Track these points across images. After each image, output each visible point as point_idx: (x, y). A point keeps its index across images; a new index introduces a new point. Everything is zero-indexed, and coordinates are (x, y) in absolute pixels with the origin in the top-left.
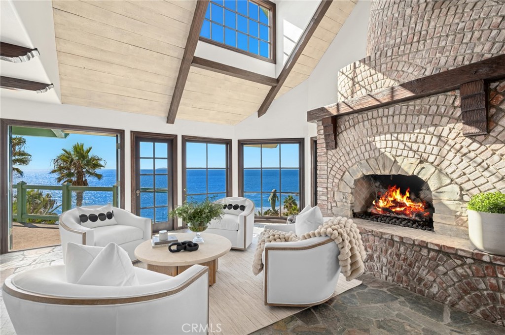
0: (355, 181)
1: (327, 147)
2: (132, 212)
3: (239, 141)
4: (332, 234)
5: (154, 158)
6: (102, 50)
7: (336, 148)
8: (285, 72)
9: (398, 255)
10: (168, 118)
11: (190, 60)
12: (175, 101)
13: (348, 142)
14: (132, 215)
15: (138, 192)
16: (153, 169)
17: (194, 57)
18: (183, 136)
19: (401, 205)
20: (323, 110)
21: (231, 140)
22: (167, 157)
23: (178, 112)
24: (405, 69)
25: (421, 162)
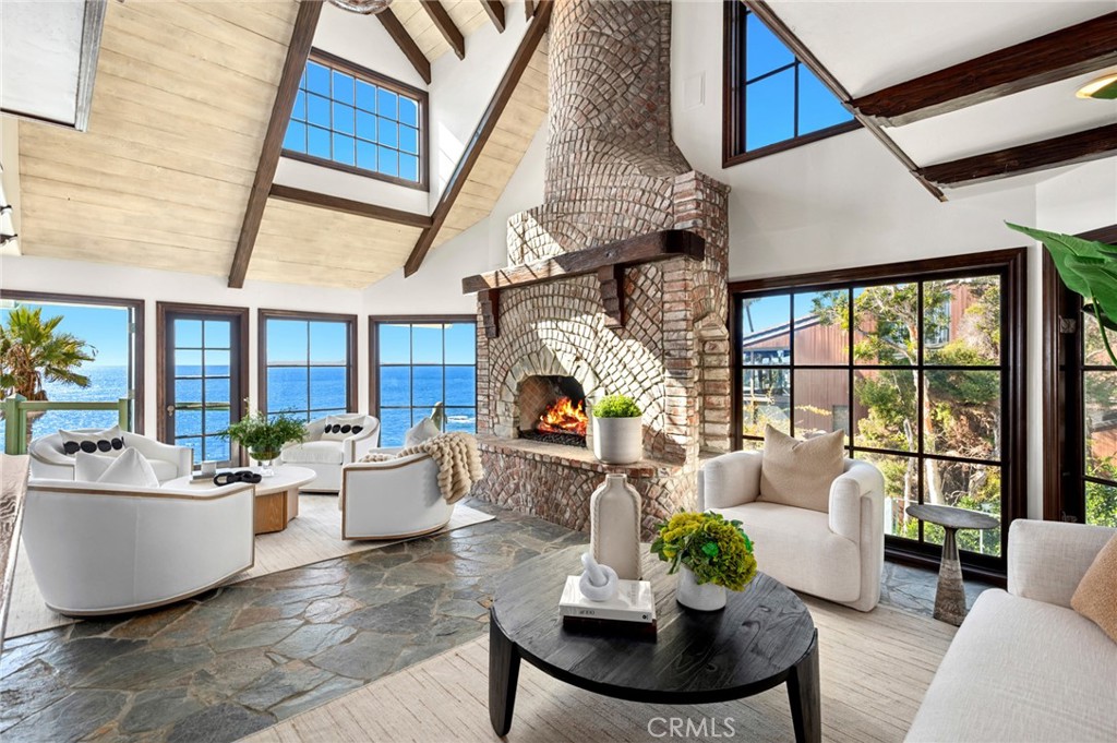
0: (519, 384)
1: (487, 334)
2: (158, 440)
3: (370, 318)
4: (429, 448)
5: (203, 349)
6: (103, 174)
7: (498, 336)
8: (444, 207)
9: (540, 479)
10: (230, 278)
11: (264, 189)
12: (241, 251)
13: (511, 328)
14: (160, 444)
15: (170, 409)
16: (201, 364)
17: (273, 185)
18: (259, 310)
19: (573, 420)
20: (478, 278)
21: (356, 316)
22: (228, 346)
23: (249, 267)
24: (569, 233)
25: (577, 359)
